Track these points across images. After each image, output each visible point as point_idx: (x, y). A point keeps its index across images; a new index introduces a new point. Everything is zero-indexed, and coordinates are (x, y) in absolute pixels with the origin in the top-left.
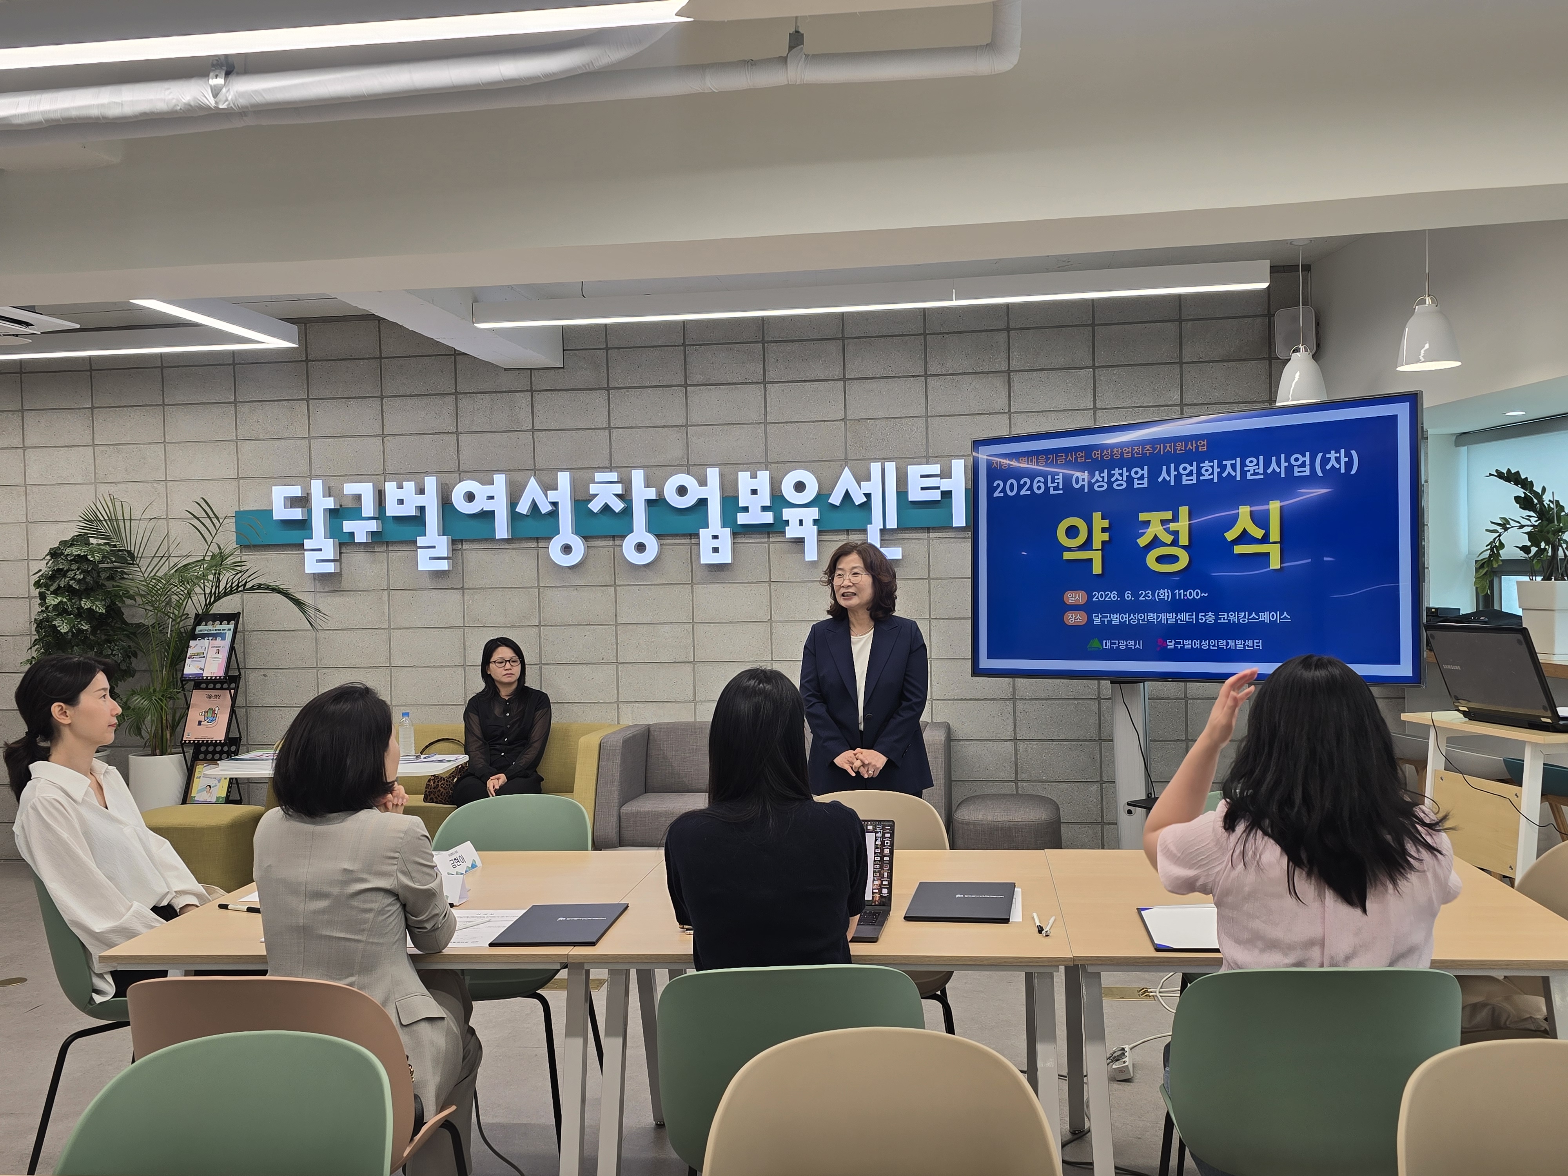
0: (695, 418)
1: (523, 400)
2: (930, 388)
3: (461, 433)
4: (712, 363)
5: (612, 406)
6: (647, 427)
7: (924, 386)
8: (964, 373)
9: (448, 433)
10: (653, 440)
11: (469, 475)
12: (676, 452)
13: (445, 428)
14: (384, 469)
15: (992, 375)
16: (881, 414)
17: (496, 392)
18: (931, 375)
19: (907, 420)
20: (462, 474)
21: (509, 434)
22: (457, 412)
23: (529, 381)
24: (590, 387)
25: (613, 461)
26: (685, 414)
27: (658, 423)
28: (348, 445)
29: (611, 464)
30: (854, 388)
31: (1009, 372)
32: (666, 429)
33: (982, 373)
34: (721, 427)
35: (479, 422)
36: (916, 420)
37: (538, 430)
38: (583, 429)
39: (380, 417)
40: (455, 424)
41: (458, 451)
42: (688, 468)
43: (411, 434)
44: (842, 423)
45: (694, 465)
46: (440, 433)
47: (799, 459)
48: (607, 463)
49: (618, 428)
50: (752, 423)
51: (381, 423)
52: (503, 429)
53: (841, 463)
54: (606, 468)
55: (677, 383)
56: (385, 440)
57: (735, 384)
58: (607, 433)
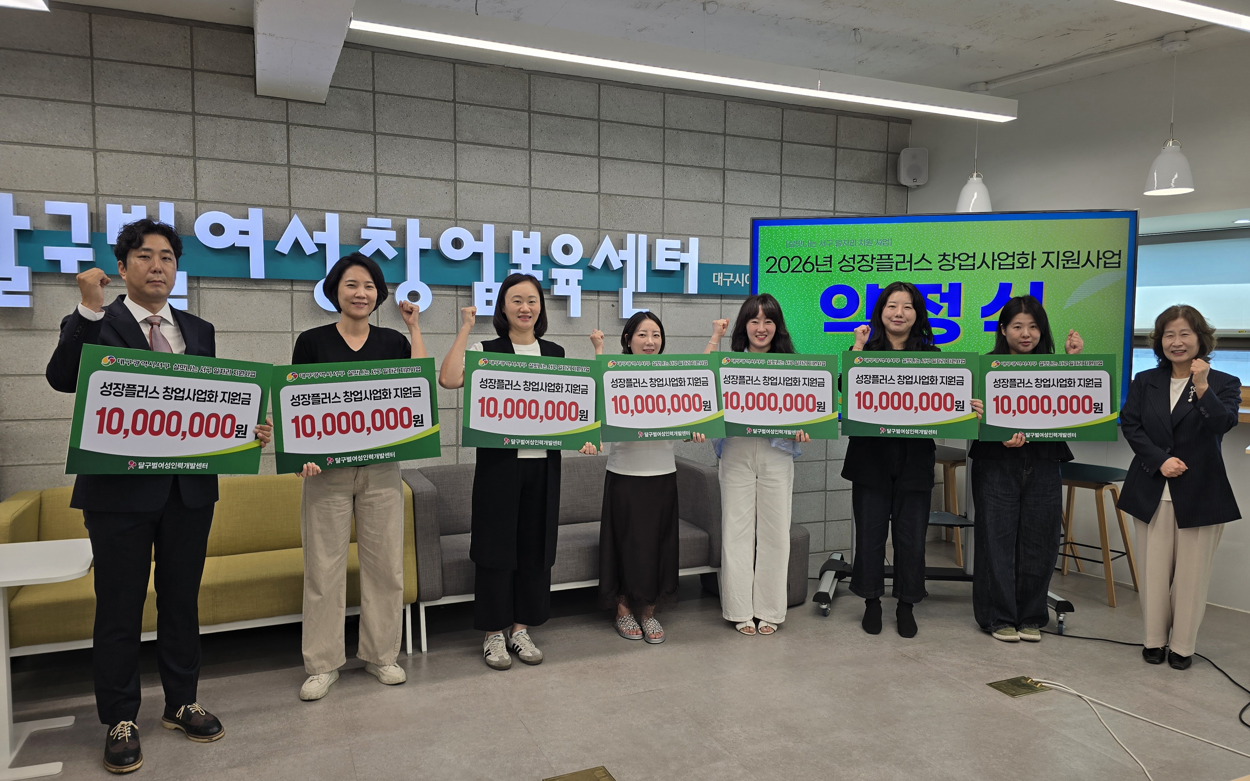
0: (463, 174)
1: (277, 132)
2: (666, 175)
3: (199, 158)
4: (481, 124)
5: (378, 152)
6: (415, 177)
7: (662, 173)
8: (692, 166)
9: (182, 156)
10: (420, 190)
11: (208, 205)
12: (444, 206)
13: (178, 150)
14: (97, 189)
15: (712, 170)
16: (628, 192)
17: (244, 119)
18: (668, 164)
19: (648, 200)
20: (200, 204)
21: (260, 166)
22: (194, 135)
23: (285, 112)
24: (355, 128)
25: (378, 208)
26: (453, 169)
27: (426, 175)
28: (43, 155)
30: (607, 166)
31: (724, 170)
32: (434, 182)
33: (705, 167)
34: (488, 186)
35: (223, 148)
36: (655, 200)
37: (295, 166)
38: (346, 171)
39: (91, 128)
40: (192, 147)
41: (195, 178)
42: (456, 222)
43: (133, 153)
44: (596, 196)
45: (462, 220)
46: (171, 155)
47: (558, 224)
48: (372, 209)
49: (384, 174)
50: (517, 186)
51: (92, 135)
52: (252, 160)
53: (594, 231)
54: (371, 213)
55: (447, 139)
56: (98, 155)
57: (502, 147)
58: (372, 178)
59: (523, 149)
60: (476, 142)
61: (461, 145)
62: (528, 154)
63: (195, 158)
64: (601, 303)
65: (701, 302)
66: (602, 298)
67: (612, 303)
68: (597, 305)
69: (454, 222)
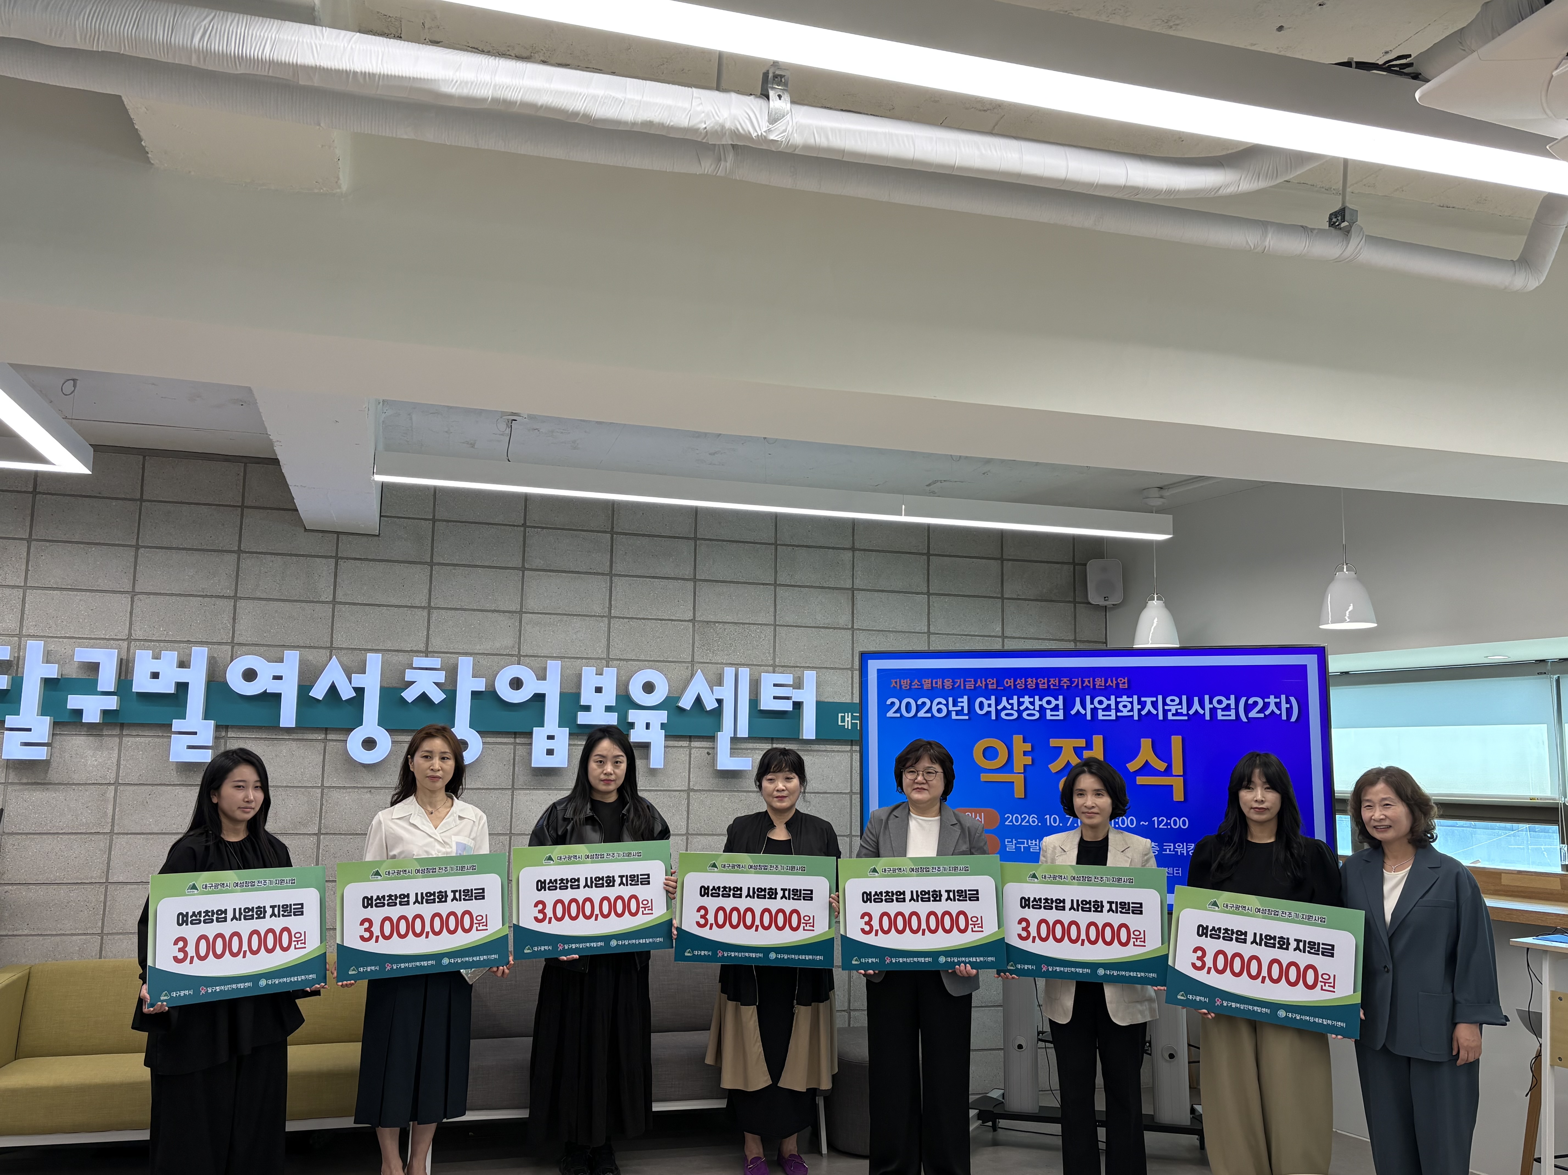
0: (532, 603)
1: (325, 568)
2: (778, 597)
3: (241, 598)
4: (555, 549)
5: (434, 583)
6: (476, 611)
7: (773, 595)
8: (812, 587)
9: (223, 597)
10: (480, 624)
11: (244, 649)
12: (505, 641)
13: (219, 591)
14: (130, 634)
15: (837, 591)
16: (729, 619)
17: (293, 556)
18: (780, 585)
19: (755, 627)
20: (236, 647)
21: (303, 604)
22: (237, 573)
23: (335, 546)
24: (410, 559)
25: (430, 645)
26: (519, 599)
27: (488, 606)
28: (80, 600)
29: (427, 648)
30: (705, 589)
31: (853, 590)
32: (496, 614)
33: (829, 588)
34: (559, 617)
35: (266, 587)
36: (765, 627)
37: (340, 603)
38: (396, 606)
39: (132, 570)
40: (234, 587)
41: (234, 619)
42: (519, 658)
43: (172, 595)
44: (691, 624)
45: (527, 656)
46: (212, 596)
47: (642, 657)
48: (422, 647)
49: (439, 608)
50: (594, 616)
51: (132, 578)
52: (295, 598)
53: (687, 665)
54: (421, 652)
55: (514, 566)
56: (136, 598)
57: (578, 572)
58: (425, 613)
59: (603, 574)
60: (548, 569)
61: (531, 573)
62: (608, 579)
63: (235, 598)
64: (693, 751)
65: (824, 749)
66: (695, 744)
67: (706, 751)
68: (688, 752)
69: (517, 658)
